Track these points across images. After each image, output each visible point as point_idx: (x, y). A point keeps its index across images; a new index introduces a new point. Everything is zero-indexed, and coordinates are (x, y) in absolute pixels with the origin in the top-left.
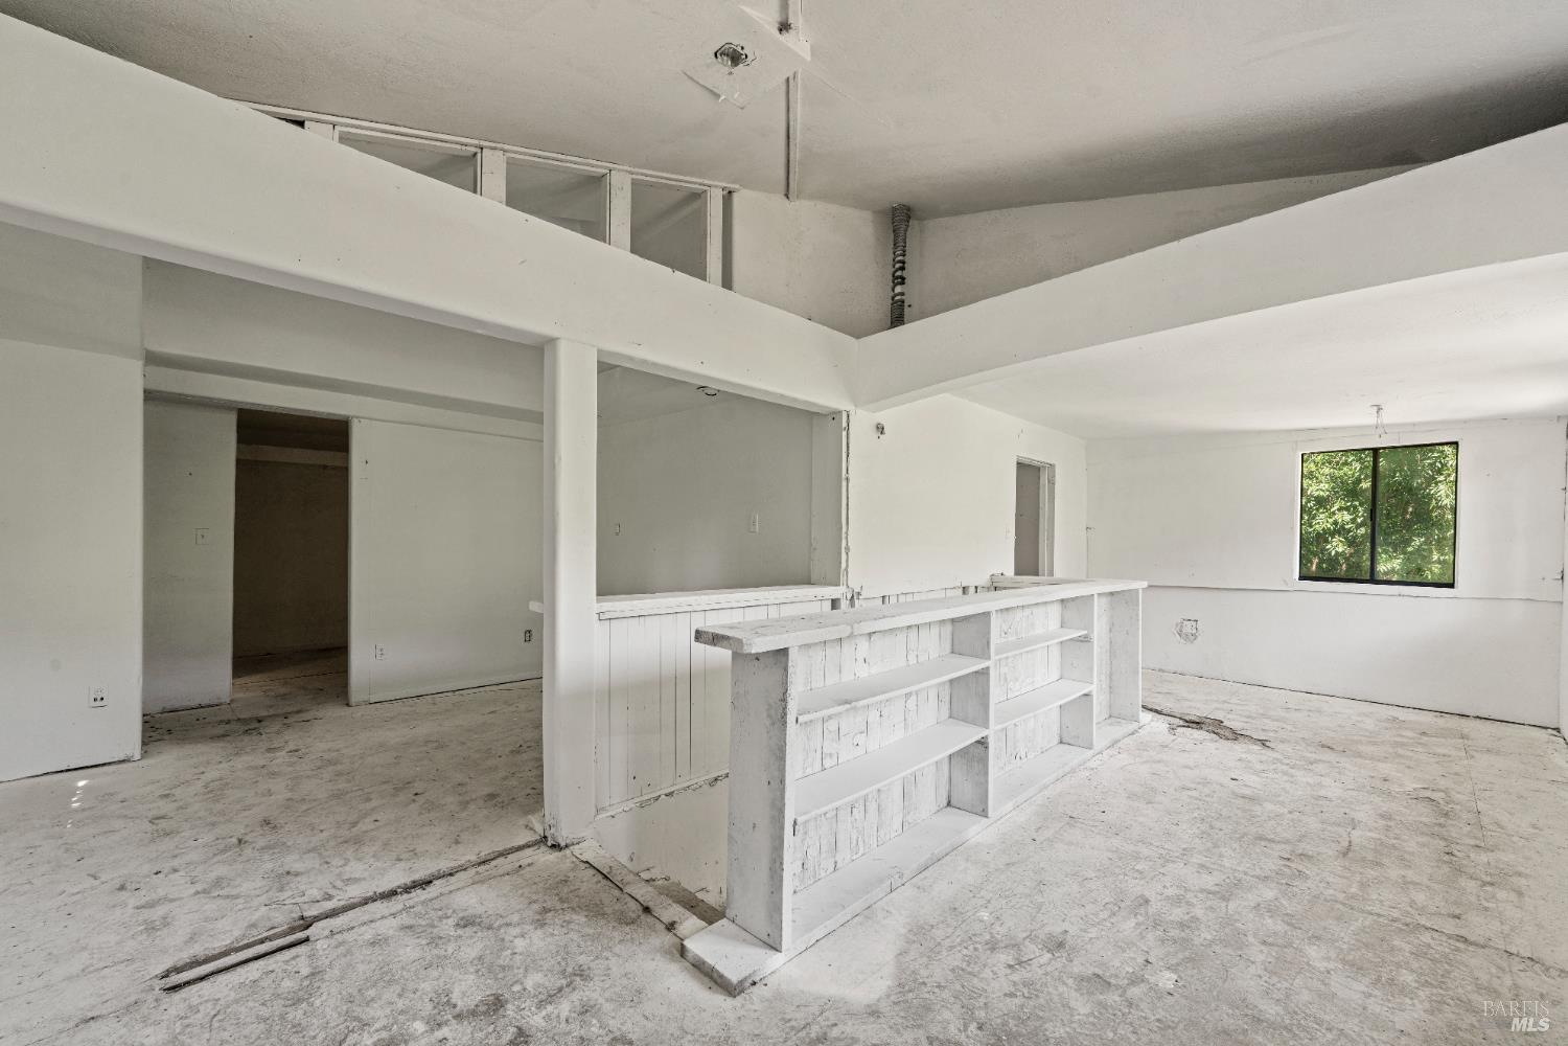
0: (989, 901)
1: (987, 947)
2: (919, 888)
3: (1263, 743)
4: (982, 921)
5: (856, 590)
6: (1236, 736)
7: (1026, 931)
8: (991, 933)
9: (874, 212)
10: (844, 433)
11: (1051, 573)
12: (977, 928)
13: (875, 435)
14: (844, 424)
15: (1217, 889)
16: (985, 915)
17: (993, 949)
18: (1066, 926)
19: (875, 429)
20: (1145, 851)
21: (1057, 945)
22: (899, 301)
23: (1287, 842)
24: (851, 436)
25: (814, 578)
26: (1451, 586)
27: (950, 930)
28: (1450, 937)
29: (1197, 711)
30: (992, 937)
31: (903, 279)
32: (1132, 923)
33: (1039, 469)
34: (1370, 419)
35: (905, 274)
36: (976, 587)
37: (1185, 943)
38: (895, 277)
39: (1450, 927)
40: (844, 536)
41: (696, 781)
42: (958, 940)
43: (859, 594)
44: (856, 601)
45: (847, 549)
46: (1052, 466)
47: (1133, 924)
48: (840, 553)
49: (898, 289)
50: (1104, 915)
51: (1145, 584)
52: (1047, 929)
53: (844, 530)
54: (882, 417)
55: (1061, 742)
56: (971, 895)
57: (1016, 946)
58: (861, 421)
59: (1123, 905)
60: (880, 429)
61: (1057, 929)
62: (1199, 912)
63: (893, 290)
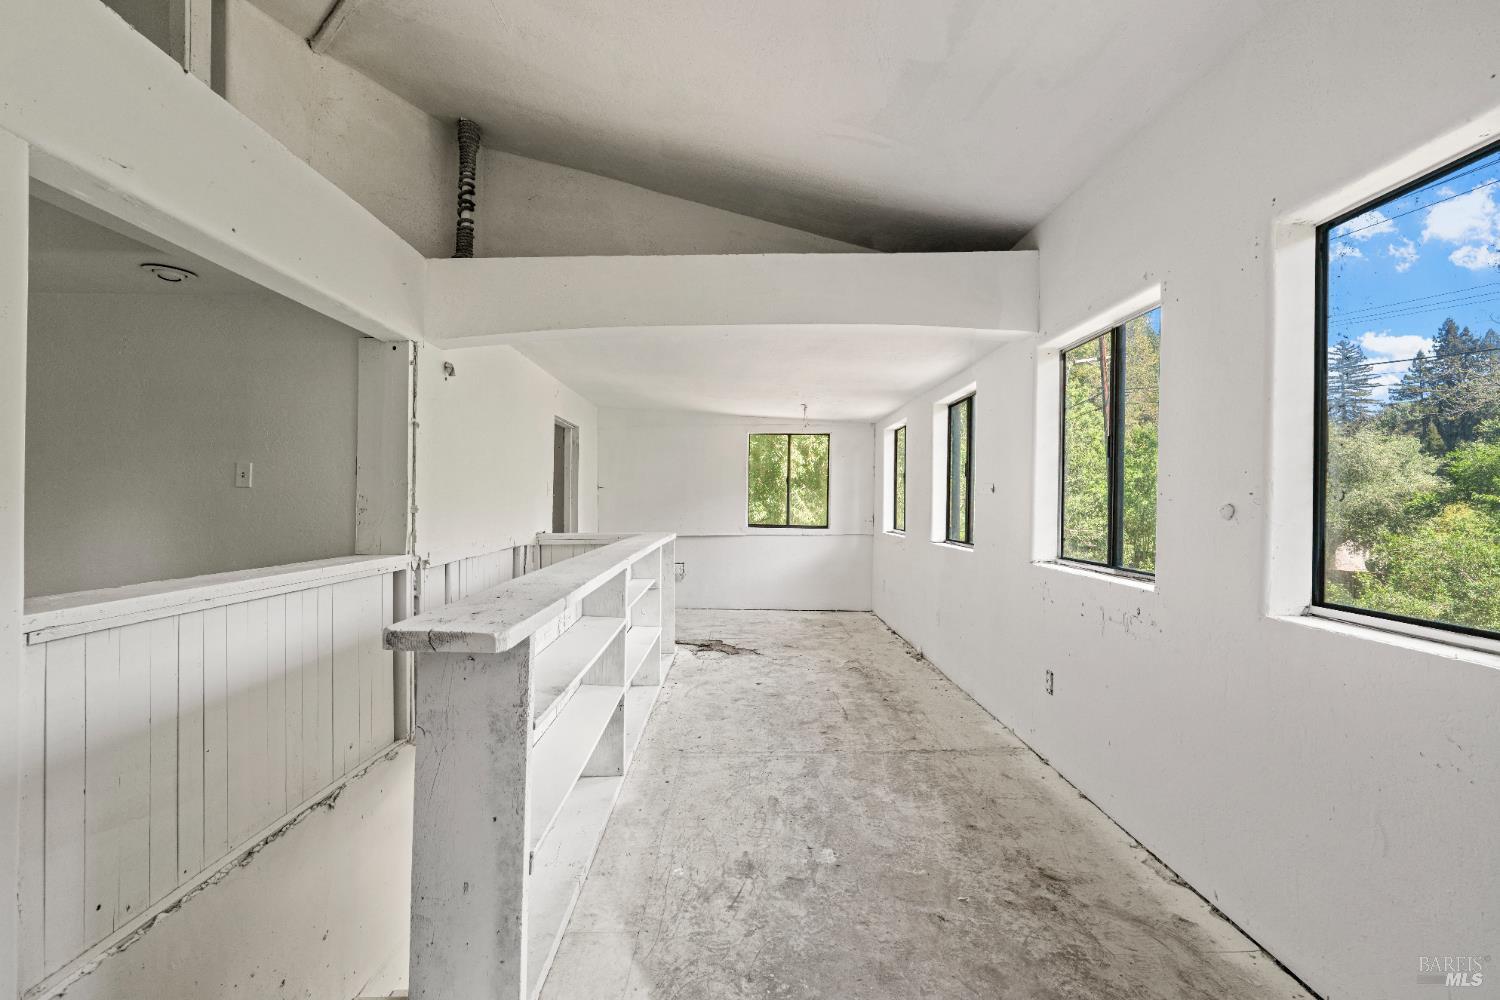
0: (673, 856)
1: (702, 899)
2: (603, 874)
3: (754, 651)
4: (680, 878)
5: (423, 559)
6: (736, 651)
7: (718, 869)
8: (695, 886)
9: (434, 117)
10: (411, 368)
11: (576, 530)
12: (681, 885)
13: (442, 375)
14: (411, 358)
15: (805, 771)
16: (678, 870)
17: (707, 900)
18: (743, 848)
19: (441, 368)
20: (749, 760)
21: (748, 868)
22: (465, 228)
23: (815, 720)
24: (419, 373)
25: (360, 546)
26: (826, 527)
27: (660, 902)
28: (918, 752)
29: (704, 635)
30: (699, 889)
31: (473, 205)
32: (779, 822)
33: (564, 429)
34: (799, 414)
35: (474, 199)
36: (526, 547)
37: (818, 820)
38: (461, 201)
39: (914, 745)
40: (410, 493)
41: (215, 868)
42: (675, 907)
43: (426, 562)
44: (422, 571)
45: (415, 509)
46: (575, 428)
47: (781, 823)
48: (405, 515)
49: (466, 214)
50: (759, 825)
51: (674, 536)
52: (733, 857)
53: (410, 486)
54: (450, 356)
55: (632, 686)
56: (654, 857)
57: (721, 886)
58: (430, 357)
59: (764, 810)
60: (449, 369)
61: (738, 854)
62: (809, 793)
63: (460, 215)
